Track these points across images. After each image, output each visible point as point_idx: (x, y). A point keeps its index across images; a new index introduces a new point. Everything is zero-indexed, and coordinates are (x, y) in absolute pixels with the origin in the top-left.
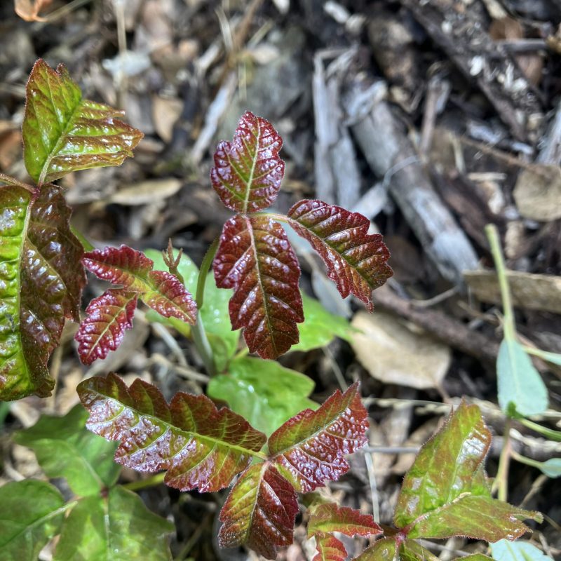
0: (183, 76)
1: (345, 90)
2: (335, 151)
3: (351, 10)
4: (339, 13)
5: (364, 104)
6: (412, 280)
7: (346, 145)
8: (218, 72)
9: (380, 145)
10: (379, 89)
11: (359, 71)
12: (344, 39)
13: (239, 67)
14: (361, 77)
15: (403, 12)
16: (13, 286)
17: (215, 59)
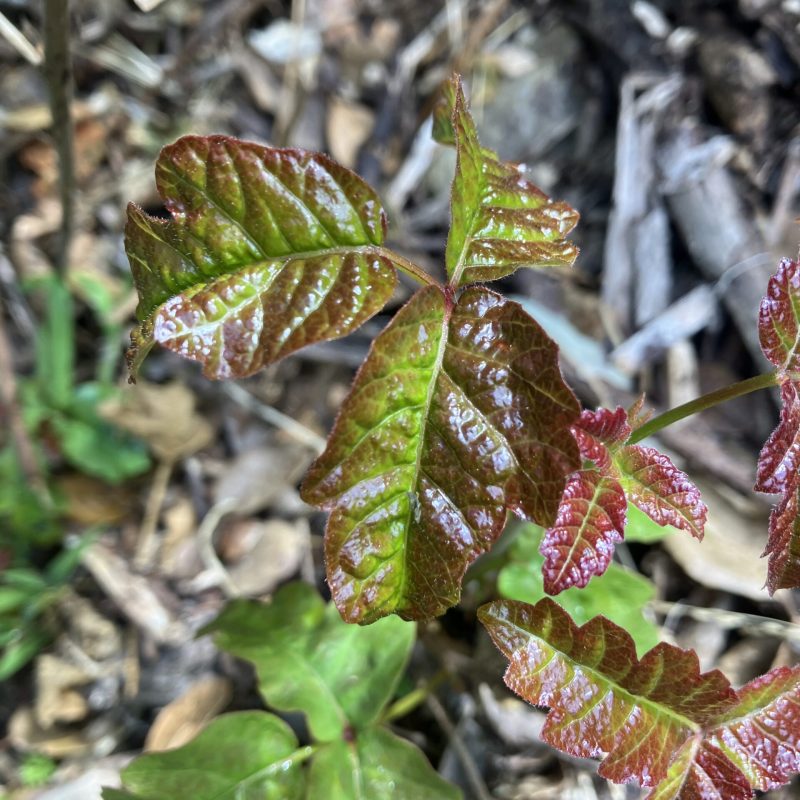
0: (374, 74)
1: (663, 139)
2: (642, 229)
3: (673, 20)
4: (652, 20)
5: (697, 165)
6: (734, 431)
7: (658, 222)
8: (435, 76)
9: (715, 230)
10: (722, 148)
11: (685, 114)
12: (660, 61)
13: (474, 75)
14: (689, 124)
15: (763, 37)
16: (413, 447)
17: (428, 55)
